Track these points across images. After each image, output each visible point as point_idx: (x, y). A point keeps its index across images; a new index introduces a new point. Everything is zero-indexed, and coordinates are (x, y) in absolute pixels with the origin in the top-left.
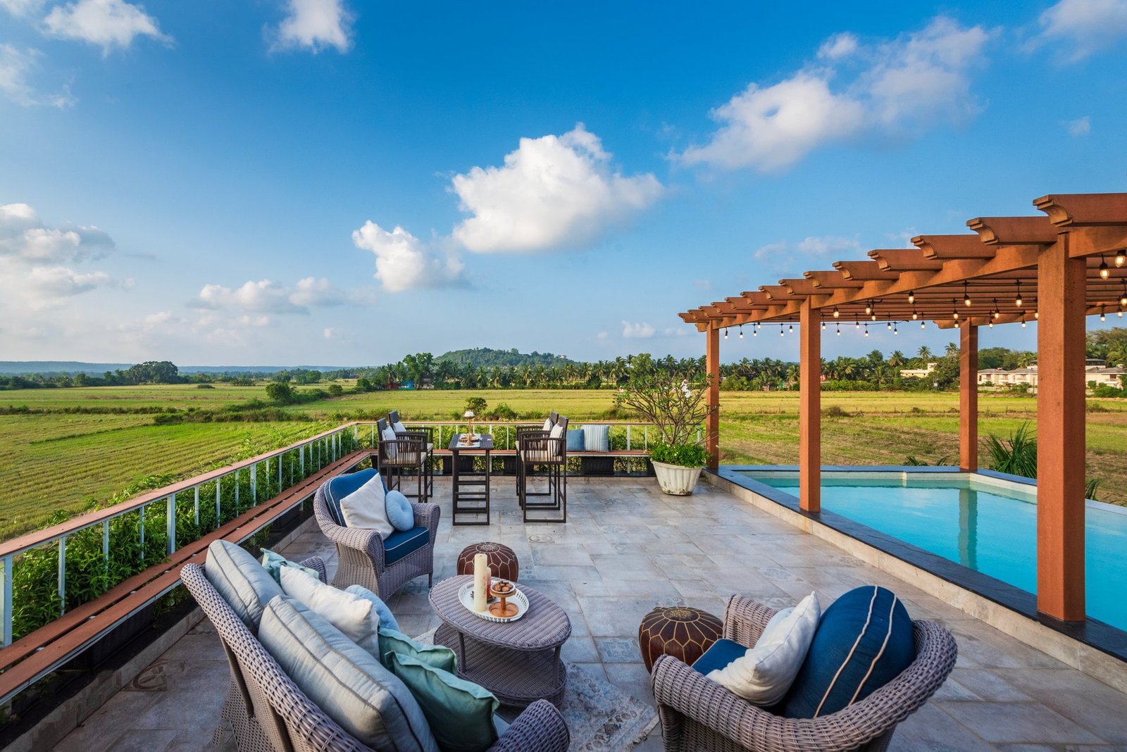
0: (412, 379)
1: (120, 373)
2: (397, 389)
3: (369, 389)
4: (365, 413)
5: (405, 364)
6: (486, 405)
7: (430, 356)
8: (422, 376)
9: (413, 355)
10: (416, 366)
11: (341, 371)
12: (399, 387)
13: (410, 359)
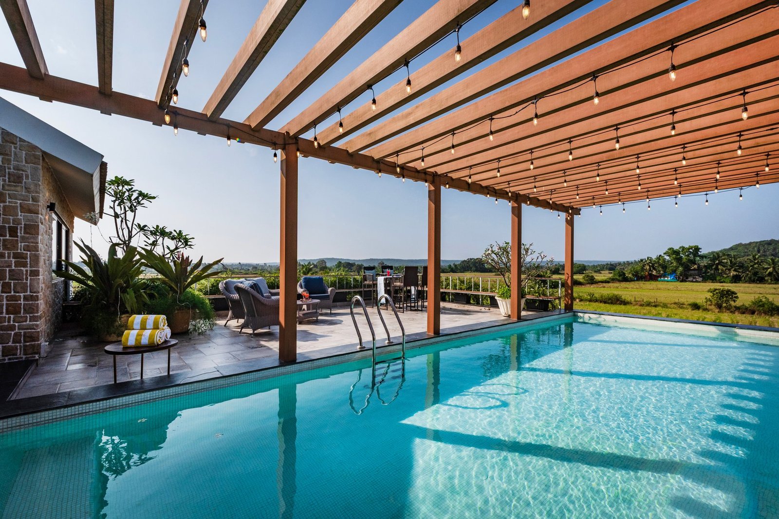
0: (674, 272)
1: (456, 266)
2: (656, 280)
3: (625, 279)
4: (595, 297)
5: (667, 258)
6: (737, 297)
7: (697, 249)
8: (687, 268)
9: (676, 248)
10: (679, 260)
11: (607, 264)
12: (659, 279)
13: (673, 252)
